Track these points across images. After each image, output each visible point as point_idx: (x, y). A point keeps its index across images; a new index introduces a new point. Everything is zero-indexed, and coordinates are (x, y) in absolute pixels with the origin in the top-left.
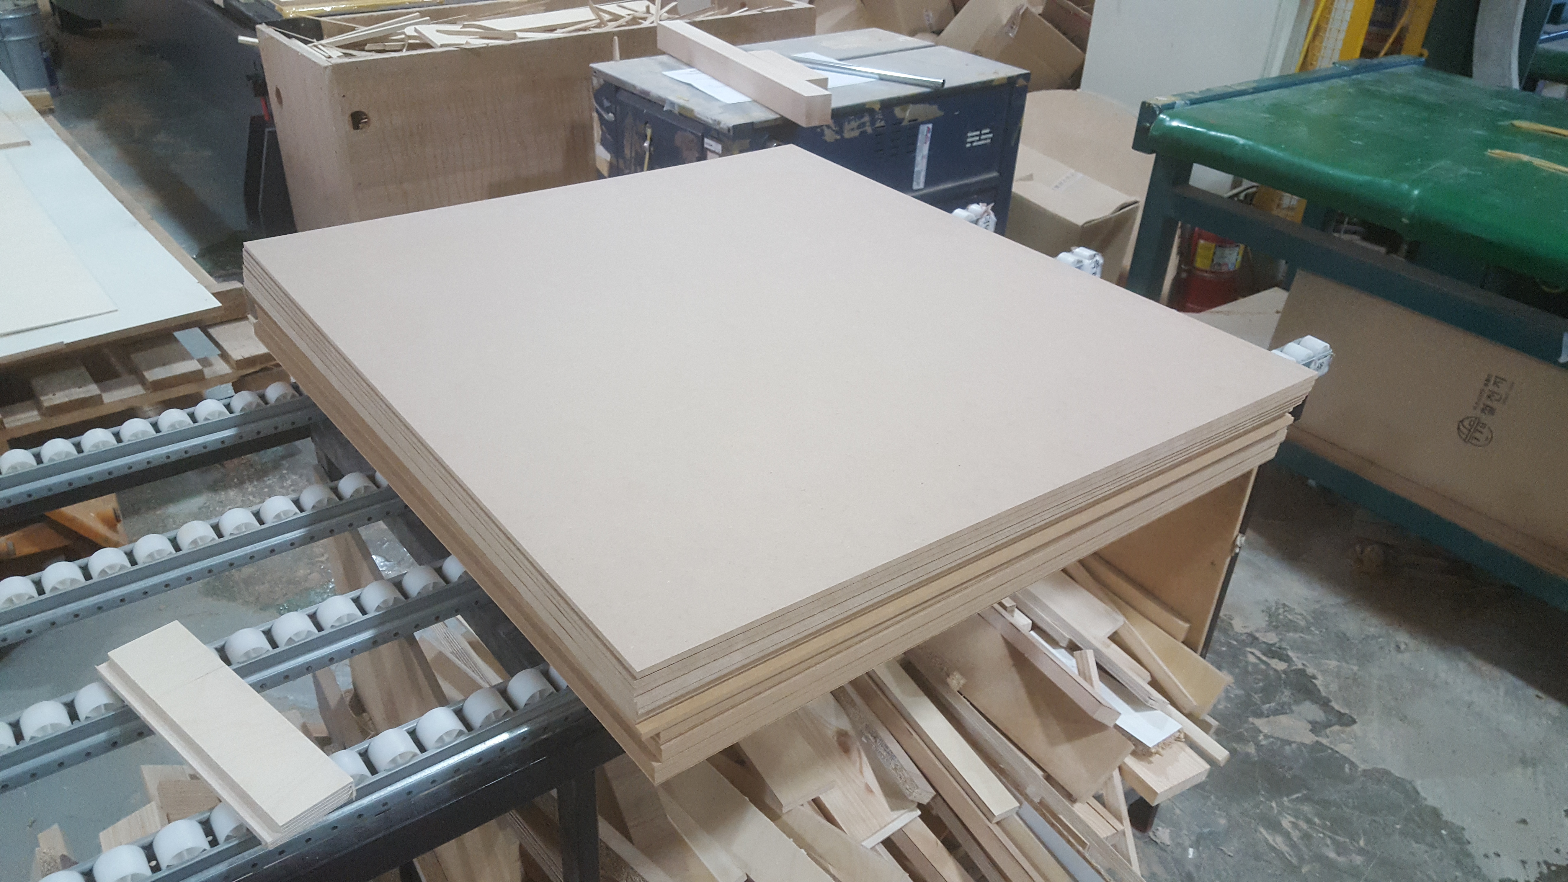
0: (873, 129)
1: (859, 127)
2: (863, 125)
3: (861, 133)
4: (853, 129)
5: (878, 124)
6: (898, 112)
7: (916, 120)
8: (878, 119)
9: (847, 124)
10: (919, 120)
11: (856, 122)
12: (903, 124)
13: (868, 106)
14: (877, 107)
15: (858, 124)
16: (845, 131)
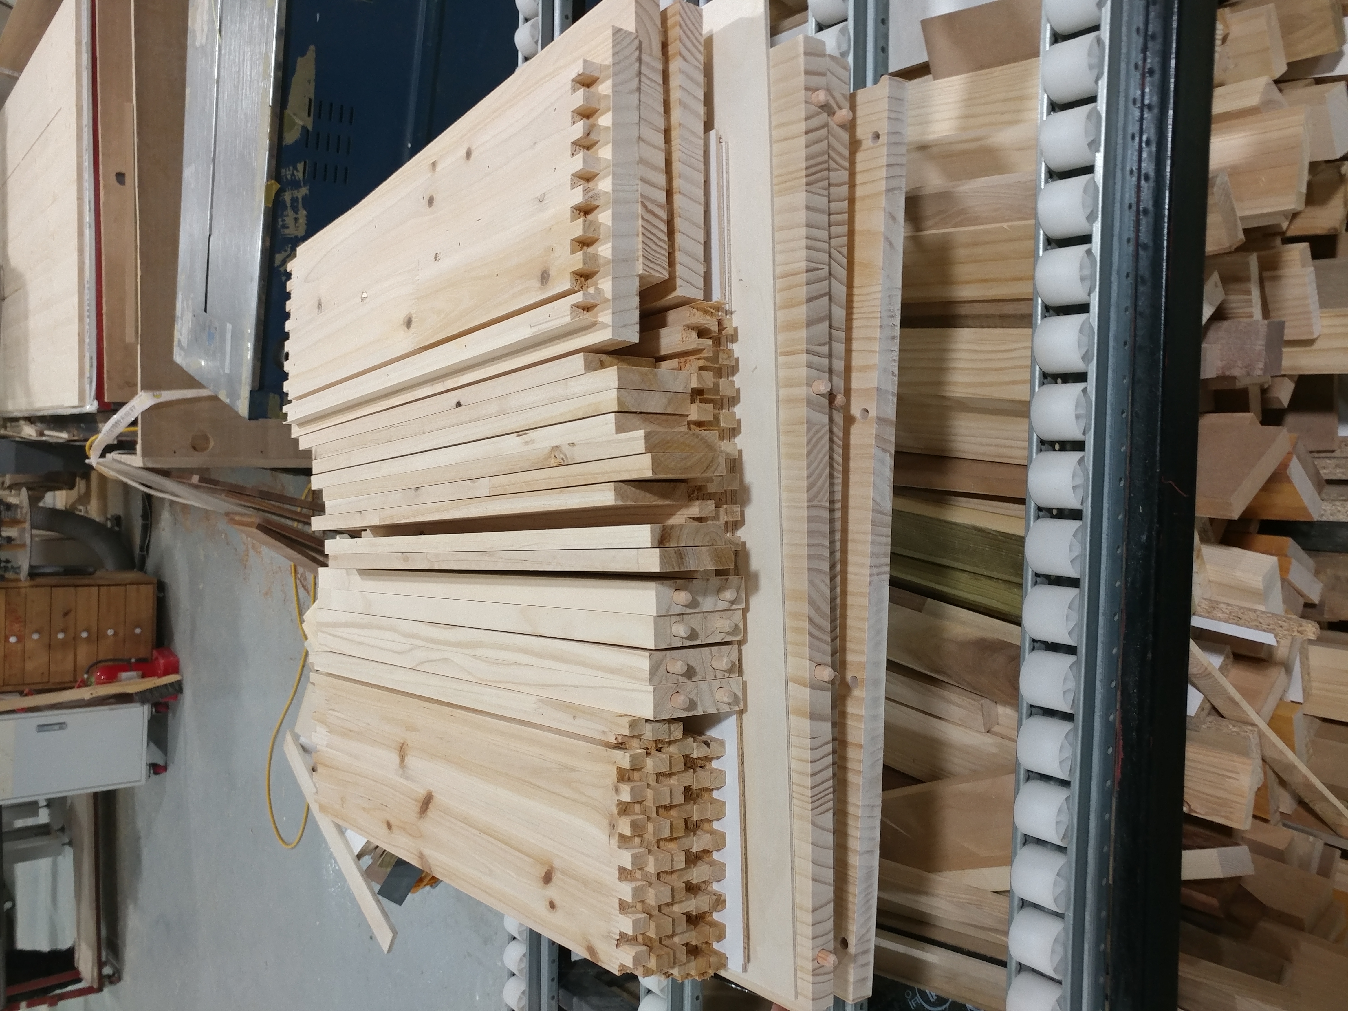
0: (305, 185)
1: (295, 210)
2: (294, 200)
3: (304, 208)
4: (296, 220)
5: (299, 175)
6: (291, 137)
7: (310, 100)
8: (293, 174)
9: (287, 231)
10: (313, 97)
11: (287, 216)
12: (310, 128)
13: (270, 205)
14: (276, 186)
15: (289, 212)
16: (296, 233)
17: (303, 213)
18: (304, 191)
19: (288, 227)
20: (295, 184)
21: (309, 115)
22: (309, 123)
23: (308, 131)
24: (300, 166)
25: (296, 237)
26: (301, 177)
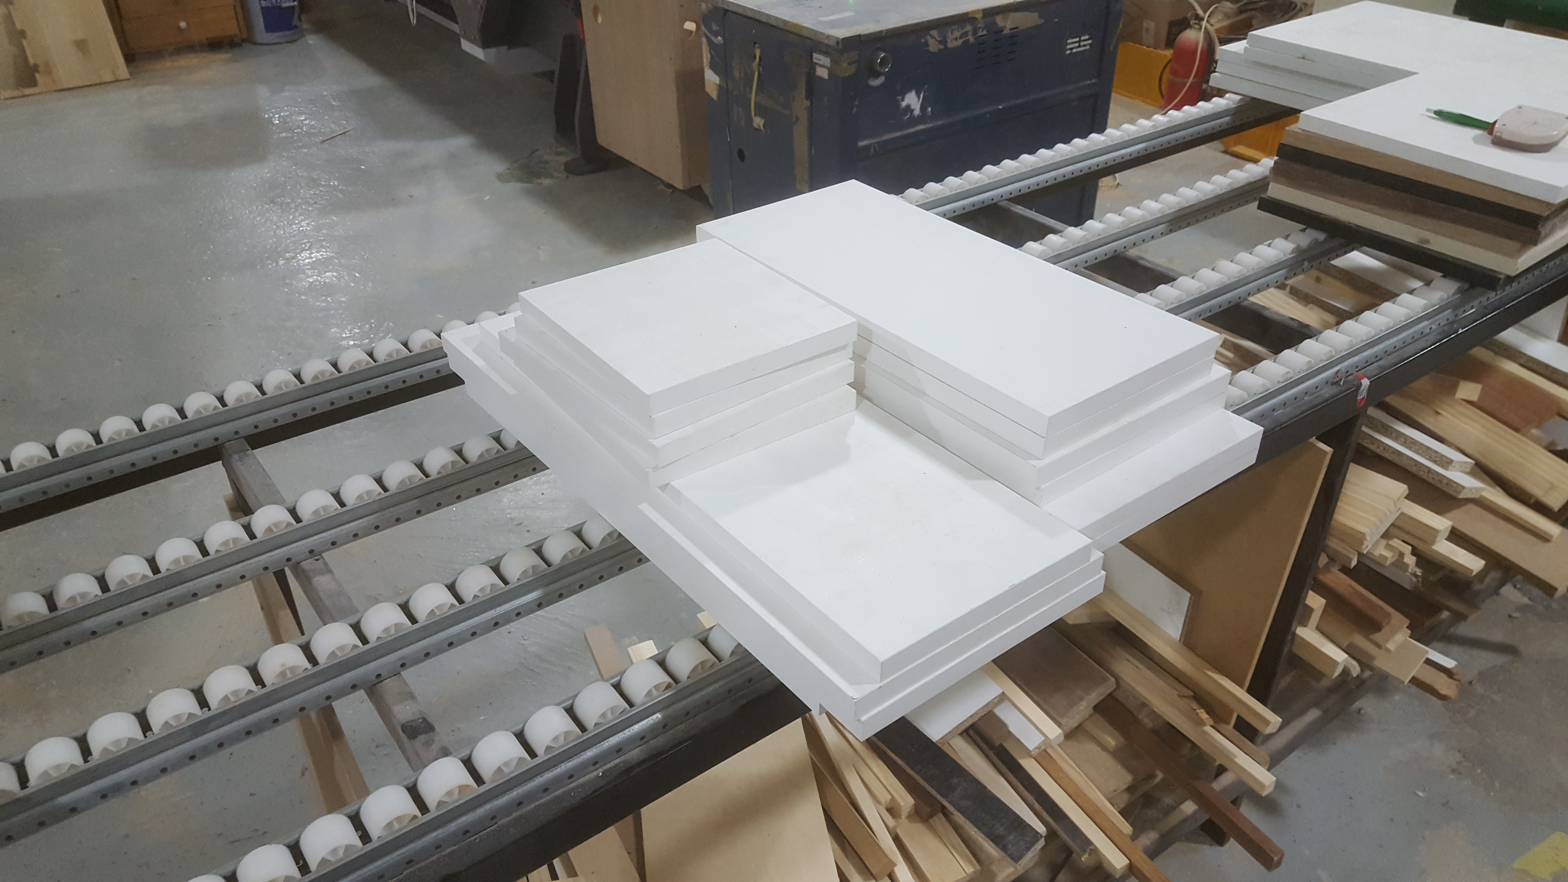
1: (961, 37)
3: (964, 43)
4: (955, 39)
6: (999, 21)
7: (1017, 28)
8: (980, 28)
9: (950, 33)
10: (1020, 28)
11: (958, 31)
12: (1004, 33)
13: (970, 16)
14: (979, 16)
15: (960, 33)
16: (949, 41)
17: (959, 42)
18: (971, 39)
19: (952, 34)
20: (975, 32)
21: (1011, 29)
22: (1007, 31)
23: (1002, 31)
24: (985, 32)
25: (947, 42)
26: (980, 34)
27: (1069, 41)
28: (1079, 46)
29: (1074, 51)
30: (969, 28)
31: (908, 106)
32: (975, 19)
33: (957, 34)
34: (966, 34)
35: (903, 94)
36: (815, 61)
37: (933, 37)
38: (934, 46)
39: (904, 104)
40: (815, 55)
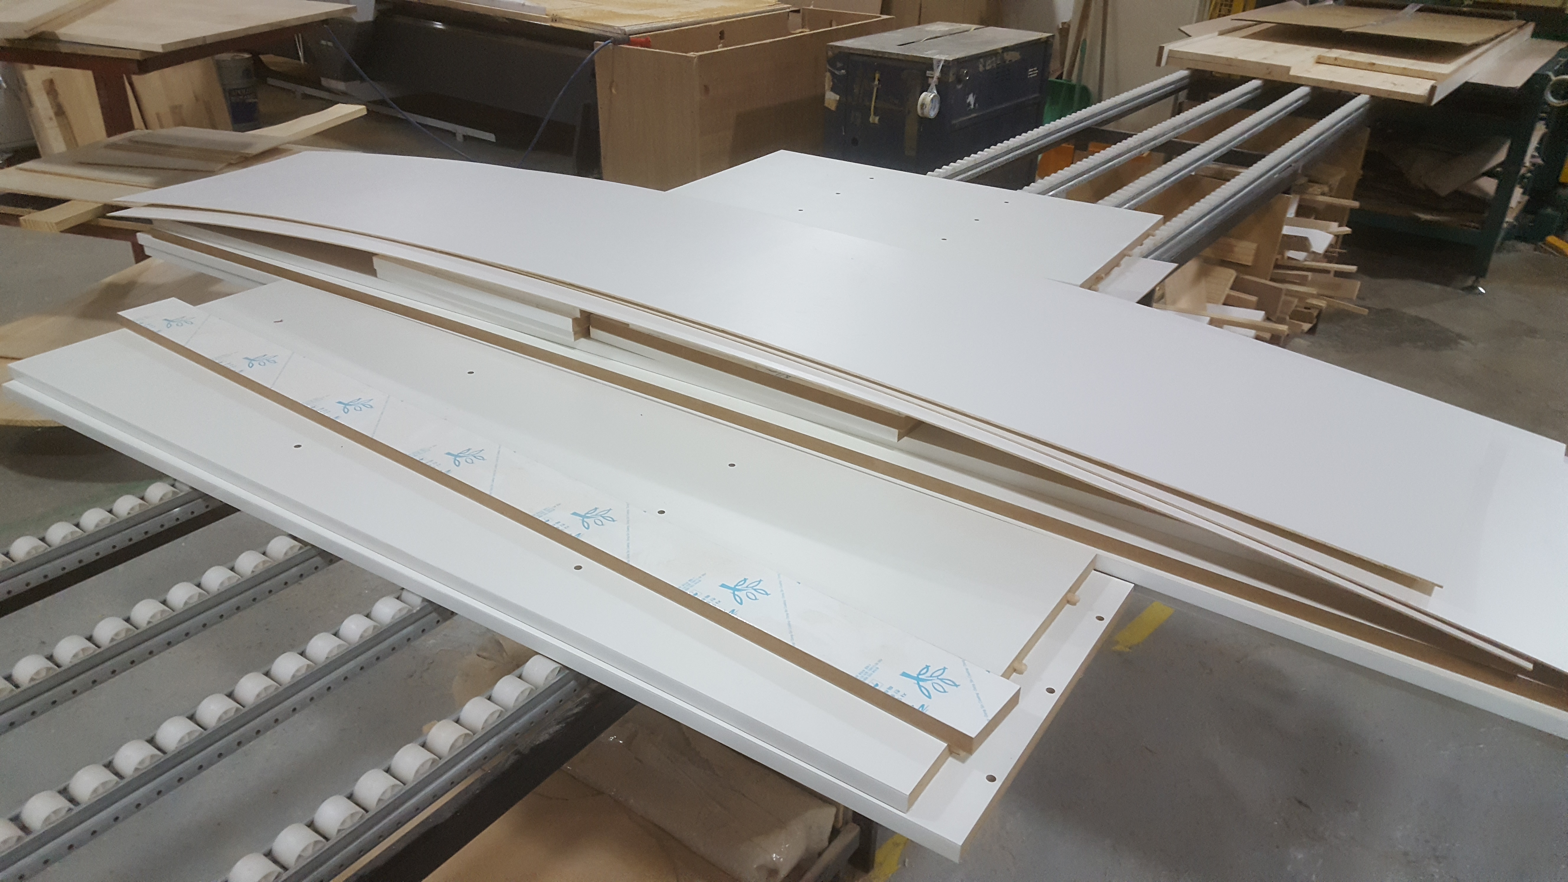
6: (1005, 55)
7: (1011, 60)
10: (1013, 61)
13: (997, 51)
14: (1000, 51)
17: (989, 65)
18: (995, 66)
19: (988, 61)
20: (996, 61)
22: (1007, 62)
26: (997, 63)
27: (1030, 70)
28: (1033, 74)
29: (1031, 76)
30: (994, 59)
31: (969, 102)
32: (998, 53)
33: (990, 61)
34: (992, 62)
35: (969, 94)
36: (927, 75)
37: (981, 63)
38: (981, 69)
39: (968, 101)
40: (928, 72)
